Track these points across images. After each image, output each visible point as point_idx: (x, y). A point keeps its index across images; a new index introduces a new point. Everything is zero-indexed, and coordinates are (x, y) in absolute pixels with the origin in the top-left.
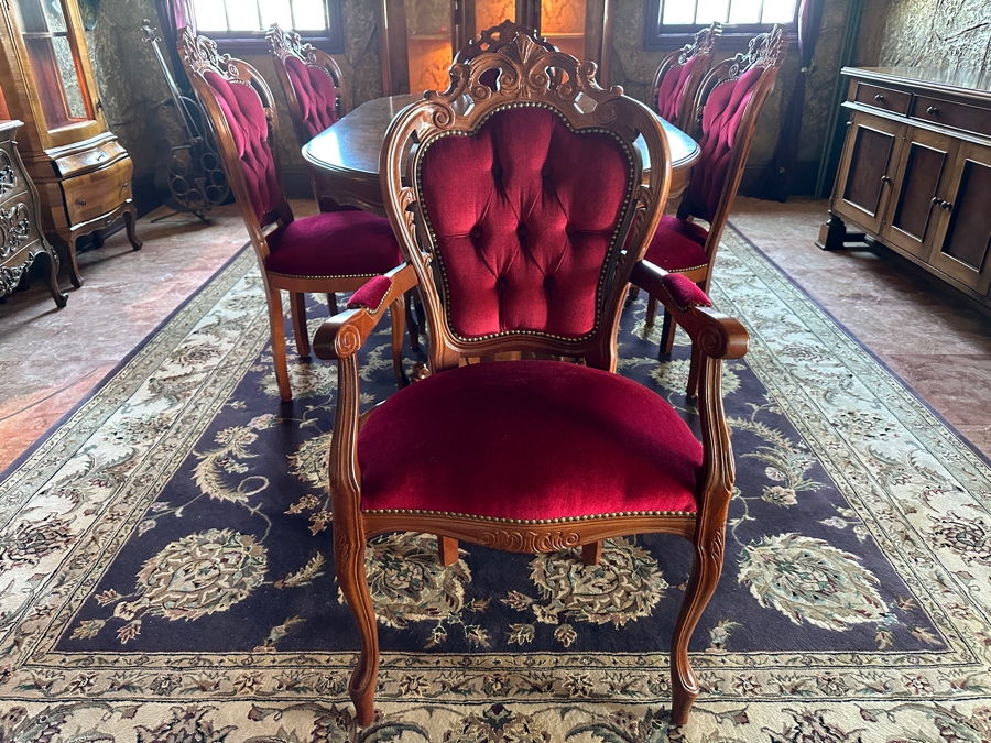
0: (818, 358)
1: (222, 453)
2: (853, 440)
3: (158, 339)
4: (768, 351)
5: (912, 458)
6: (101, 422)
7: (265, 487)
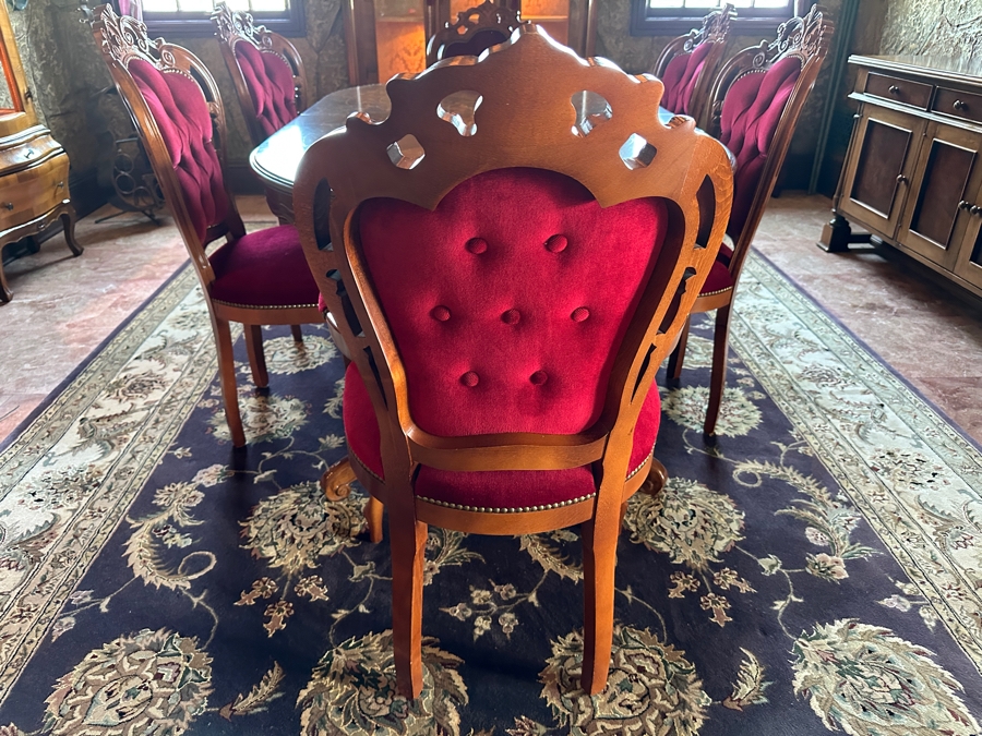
0: (843, 384)
1: (161, 519)
2: (899, 489)
3: (94, 366)
4: (786, 375)
5: (969, 512)
6: (17, 478)
7: (211, 567)
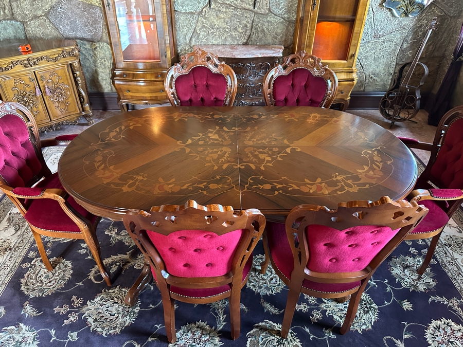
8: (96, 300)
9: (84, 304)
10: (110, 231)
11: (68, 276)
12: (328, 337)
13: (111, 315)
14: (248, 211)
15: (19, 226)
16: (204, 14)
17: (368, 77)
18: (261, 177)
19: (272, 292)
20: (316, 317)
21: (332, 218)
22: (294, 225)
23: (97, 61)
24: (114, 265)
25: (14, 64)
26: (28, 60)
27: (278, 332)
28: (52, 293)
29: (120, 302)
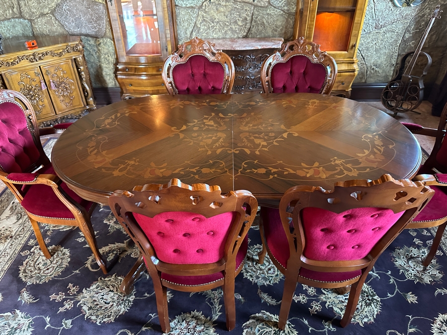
8: (91, 288)
9: (80, 292)
10: (109, 220)
11: (66, 264)
12: (328, 329)
13: (106, 303)
14: (238, 192)
15: (21, 215)
16: (204, 8)
17: (369, 68)
18: (256, 162)
19: (270, 282)
20: (315, 308)
21: (329, 200)
22: (288, 209)
23: (100, 57)
24: (111, 254)
25: (20, 59)
26: (34, 55)
27: (276, 323)
28: (49, 281)
29: (115, 290)
